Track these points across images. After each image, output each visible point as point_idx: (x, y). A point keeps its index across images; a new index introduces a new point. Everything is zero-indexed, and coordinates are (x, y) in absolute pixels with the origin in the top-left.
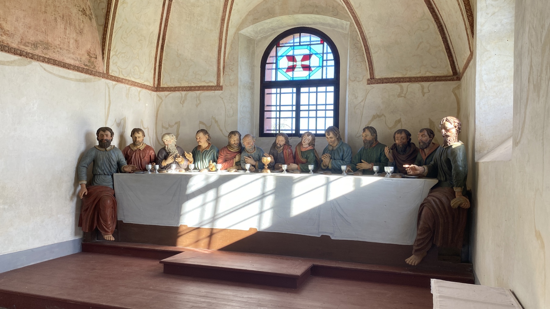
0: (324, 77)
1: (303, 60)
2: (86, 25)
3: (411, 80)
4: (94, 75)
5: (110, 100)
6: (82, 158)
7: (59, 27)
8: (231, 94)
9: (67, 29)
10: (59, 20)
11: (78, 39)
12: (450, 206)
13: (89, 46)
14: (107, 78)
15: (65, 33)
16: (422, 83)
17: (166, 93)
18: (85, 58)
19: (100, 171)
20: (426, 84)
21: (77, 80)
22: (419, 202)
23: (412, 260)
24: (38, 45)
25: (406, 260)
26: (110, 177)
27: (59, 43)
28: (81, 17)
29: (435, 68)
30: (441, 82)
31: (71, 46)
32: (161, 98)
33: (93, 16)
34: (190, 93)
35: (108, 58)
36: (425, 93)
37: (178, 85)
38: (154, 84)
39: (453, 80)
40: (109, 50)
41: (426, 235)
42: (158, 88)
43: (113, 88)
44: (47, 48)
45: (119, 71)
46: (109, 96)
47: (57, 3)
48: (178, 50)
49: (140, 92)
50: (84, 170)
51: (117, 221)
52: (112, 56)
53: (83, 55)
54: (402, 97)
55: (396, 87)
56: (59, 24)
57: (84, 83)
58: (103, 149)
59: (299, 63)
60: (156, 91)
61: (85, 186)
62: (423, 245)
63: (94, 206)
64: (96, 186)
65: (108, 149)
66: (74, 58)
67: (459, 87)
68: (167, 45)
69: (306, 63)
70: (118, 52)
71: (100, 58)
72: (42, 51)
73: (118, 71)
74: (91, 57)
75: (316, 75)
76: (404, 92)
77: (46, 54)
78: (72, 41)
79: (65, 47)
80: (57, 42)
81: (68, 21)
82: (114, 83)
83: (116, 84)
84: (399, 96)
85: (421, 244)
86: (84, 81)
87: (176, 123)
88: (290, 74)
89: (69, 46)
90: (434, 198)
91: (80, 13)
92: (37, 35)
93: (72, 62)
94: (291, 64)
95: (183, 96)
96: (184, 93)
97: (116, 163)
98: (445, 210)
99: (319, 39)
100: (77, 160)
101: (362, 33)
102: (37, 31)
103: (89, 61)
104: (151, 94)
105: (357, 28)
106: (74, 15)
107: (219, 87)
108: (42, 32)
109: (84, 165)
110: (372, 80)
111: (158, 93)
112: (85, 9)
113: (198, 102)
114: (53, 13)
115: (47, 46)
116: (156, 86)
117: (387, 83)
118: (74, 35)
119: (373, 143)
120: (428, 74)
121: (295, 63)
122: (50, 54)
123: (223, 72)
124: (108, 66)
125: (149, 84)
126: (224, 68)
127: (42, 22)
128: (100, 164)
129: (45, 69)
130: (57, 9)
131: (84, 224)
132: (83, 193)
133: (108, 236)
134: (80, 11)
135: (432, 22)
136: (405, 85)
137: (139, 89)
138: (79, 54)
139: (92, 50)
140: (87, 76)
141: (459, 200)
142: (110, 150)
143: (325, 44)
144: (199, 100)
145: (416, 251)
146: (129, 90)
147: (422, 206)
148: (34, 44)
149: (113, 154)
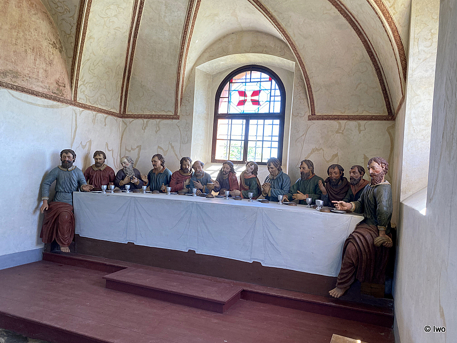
0: (271, 111)
1: (253, 95)
2: (56, 57)
3: (349, 118)
4: (62, 102)
5: (76, 125)
6: (46, 176)
7: (29, 57)
8: (187, 123)
9: (36, 60)
10: (29, 51)
11: (47, 69)
12: (373, 244)
13: (57, 76)
14: (75, 105)
15: (35, 63)
16: (359, 121)
17: (131, 120)
18: (54, 86)
19: (61, 189)
20: (362, 122)
21: (44, 106)
22: (344, 237)
23: (336, 293)
24: (7, 74)
25: (330, 292)
26: (71, 194)
27: (28, 72)
28: (51, 50)
29: (372, 107)
30: (377, 121)
31: (40, 76)
32: (126, 124)
33: (63, 49)
34: (151, 121)
35: (76, 87)
36: (361, 131)
37: (141, 113)
38: (120, 111)
39: (388, 120)
40: (77, 80)
41: (349, 270)
42: (123, 115)
43: (80, 114)
44: (16, 77)
45: (87, 99)
46: (76, 120)
47: (28, 36)
48: (142, 82)
49: (106, 118)
50: (47, 187)
51: (75, 234)
52: (80, 86)
53: (52, 83)
54: (340, 133)
55: (335, 123)
56: (29, 55)
57: (52, 109)
58: (65, 169)
59: (249, 98)
60: (122, 117)
61: (46, 202)
62: (346, 279)
63: (53, 220)
64: (57, 202)
65: (69, 169)
66: (43, 86)
67: (393, 127)
68: (132, 77)
69: (255, 98)
70: (85, 82)
71: (68, 87)
72: (11, 80)
73: (85, 99)
74: (60, 86)
75: (264, 110)
76: (342, 129)
77: (15, 82)
78: (41, 71)
79: (35, 76)
80: (26, 72)
81: (38, 53)
82: (81, 109)
83: (83, 111)
84: (337, 132)
85: (345, 277)
86: (52, 107)
87: (137, 147)
88: (241, 107)
89: (38, 75)
90: (359, 235)
91: (51, 46)
92: (7, 64)
93: (40, 90)
94: (242, 98)
95: (145, 123)
96: (145, 120)
97: (77, 182)
98: (368, 247)
99: (268, 76)
100: (42, 178)
101: (305, 72)
102: (7, 61)
103: (57, 90)
104: (116, 120)
105: (301, 68)
106: (44, 48)
107: (175, 117)
108: (12, 62)
109: (47, 183)
110: (313, 117)
111: (124, 119)
112: (55, 43)
113: (158, 129)
114: (24, 45)
115: (16, 75)
116: (122, 113)
117: (327, 119)
118: (44, 66)
119: (309, 175)
120: (365, 114)
121: (246, 98)
122: (19, 82)
123: (181, 103)
124: (76, 94)
125: (115, 111)
126: (181, 99)
127: (12, 53)
128: (61, 183)
129: (12, 95)
130: (28, 42)
131: (44, 236)
132: (44, 208)
133: (64, 248)
134: (50, 44)
135: (370, 65)
136: (343, 122)
137: (105, 115)
138: (48, 83)
139: (61, 79)
140: (55, 103)
141: (382, 238)
142: (71, 171)
143: (273, 82)
144: (159, 127)
145: (339, 284)
146: (95, 116)
147: (348, 241)
148: (3, 73)
149: (74, 174)
